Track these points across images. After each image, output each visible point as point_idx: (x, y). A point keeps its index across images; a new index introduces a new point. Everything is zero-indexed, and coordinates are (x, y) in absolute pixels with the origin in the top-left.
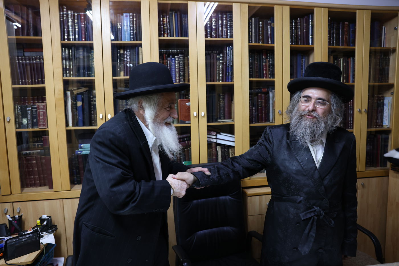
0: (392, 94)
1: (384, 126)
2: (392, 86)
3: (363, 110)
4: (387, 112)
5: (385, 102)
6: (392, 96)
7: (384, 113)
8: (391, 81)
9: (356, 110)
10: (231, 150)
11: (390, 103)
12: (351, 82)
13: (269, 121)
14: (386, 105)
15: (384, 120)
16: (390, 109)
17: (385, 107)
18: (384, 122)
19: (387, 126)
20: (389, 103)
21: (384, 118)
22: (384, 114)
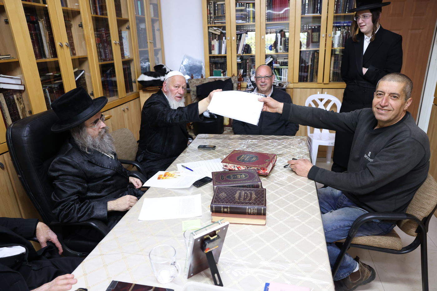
0: (128, 28)
1: (125, 57)
2: (127, 21)
3: (118, 42)
4: (126, 45)
5: (123, 36)
6: (127, 30)
7: (124, 45)
8: (124, 16)
9: (113, 42)
10: (17, 96)
11: (128, 37)
12: (99, 15)
13: (45, 57)
14: (124, 38)
15: (125, 51)
16: (128, 42)
17: (123, 40)
18: (125, 53)
19: (128, 57)
20: (126, 36)
21: (124, 50)
22: (124, 47)
